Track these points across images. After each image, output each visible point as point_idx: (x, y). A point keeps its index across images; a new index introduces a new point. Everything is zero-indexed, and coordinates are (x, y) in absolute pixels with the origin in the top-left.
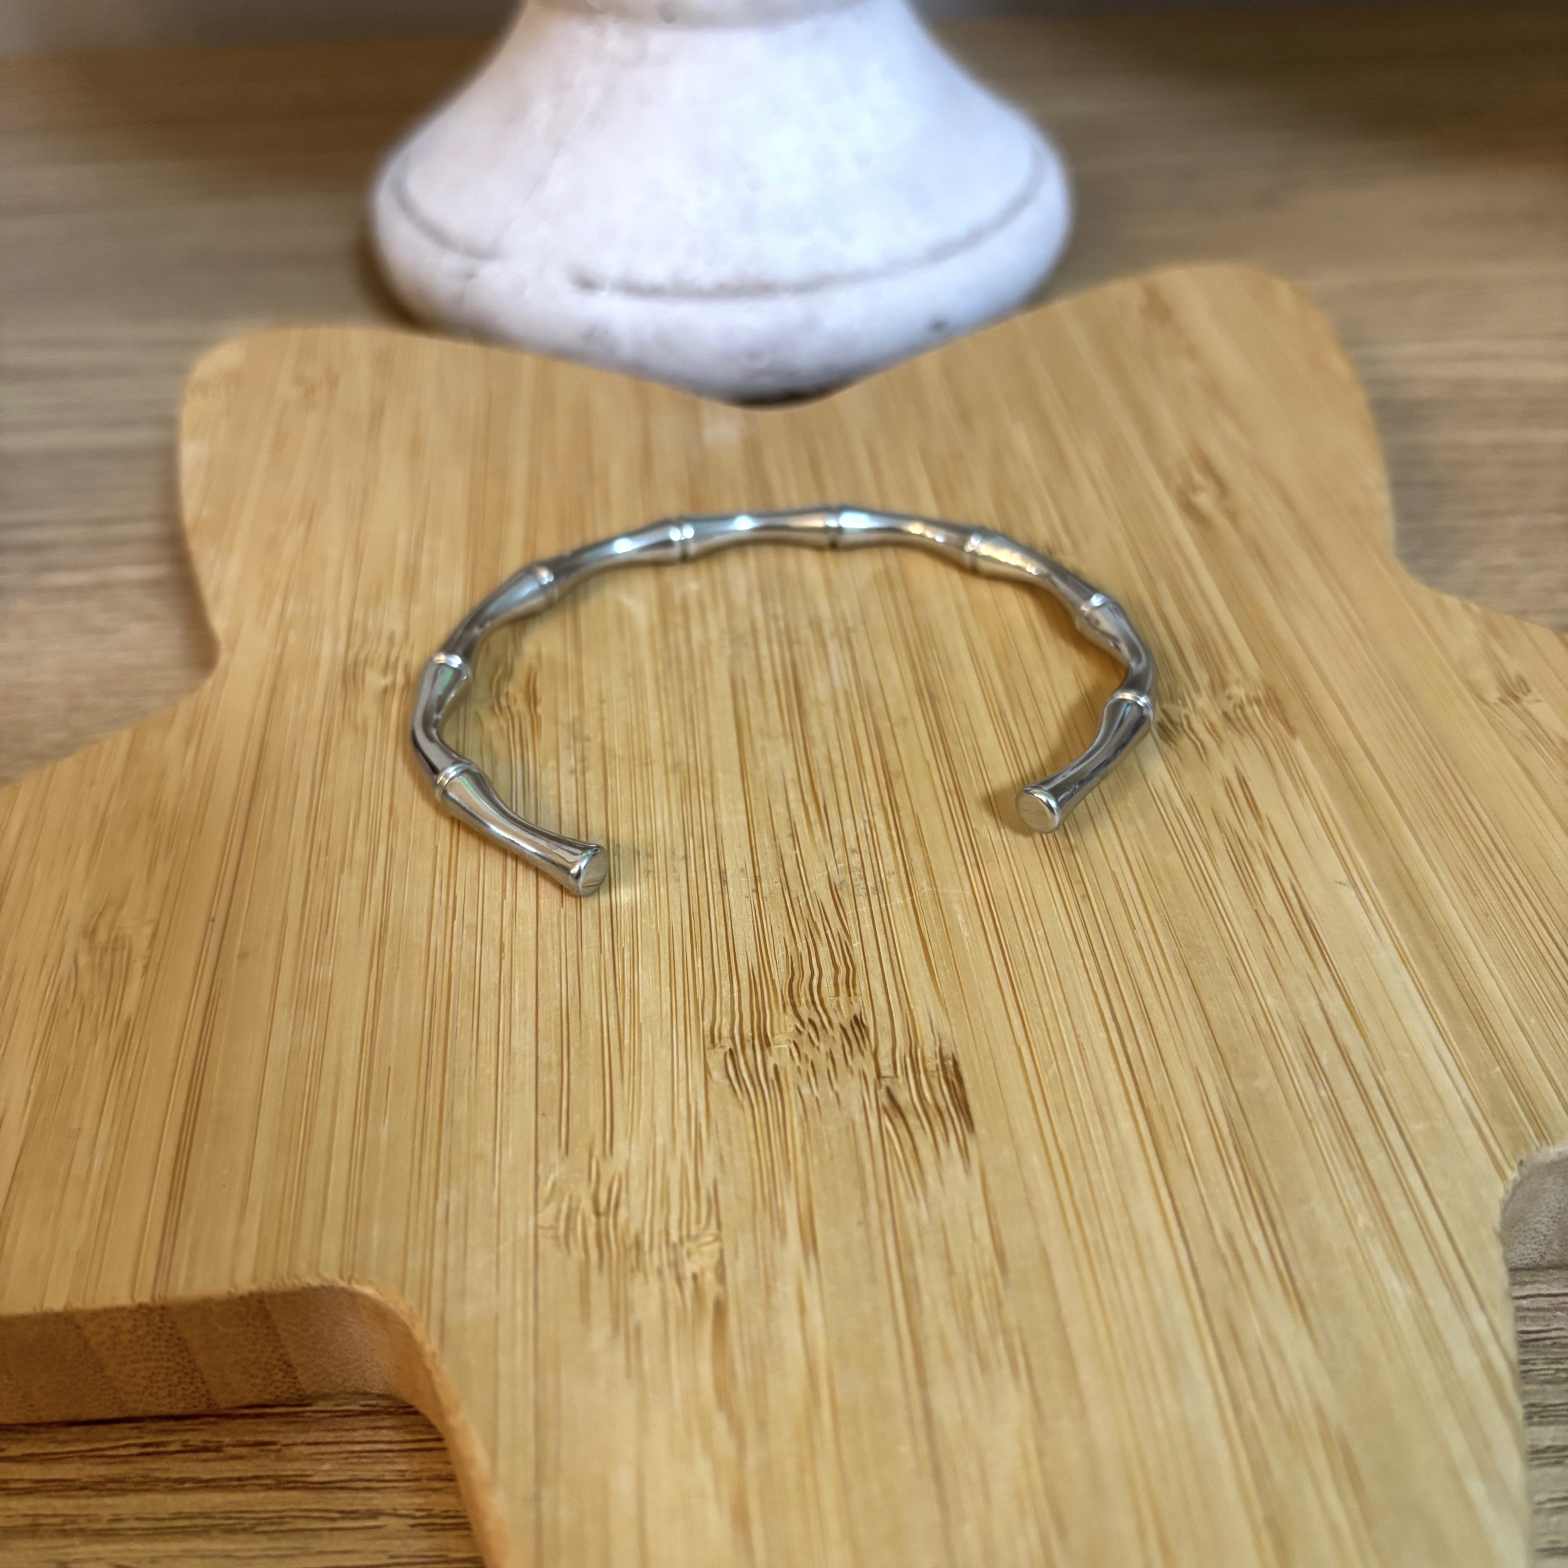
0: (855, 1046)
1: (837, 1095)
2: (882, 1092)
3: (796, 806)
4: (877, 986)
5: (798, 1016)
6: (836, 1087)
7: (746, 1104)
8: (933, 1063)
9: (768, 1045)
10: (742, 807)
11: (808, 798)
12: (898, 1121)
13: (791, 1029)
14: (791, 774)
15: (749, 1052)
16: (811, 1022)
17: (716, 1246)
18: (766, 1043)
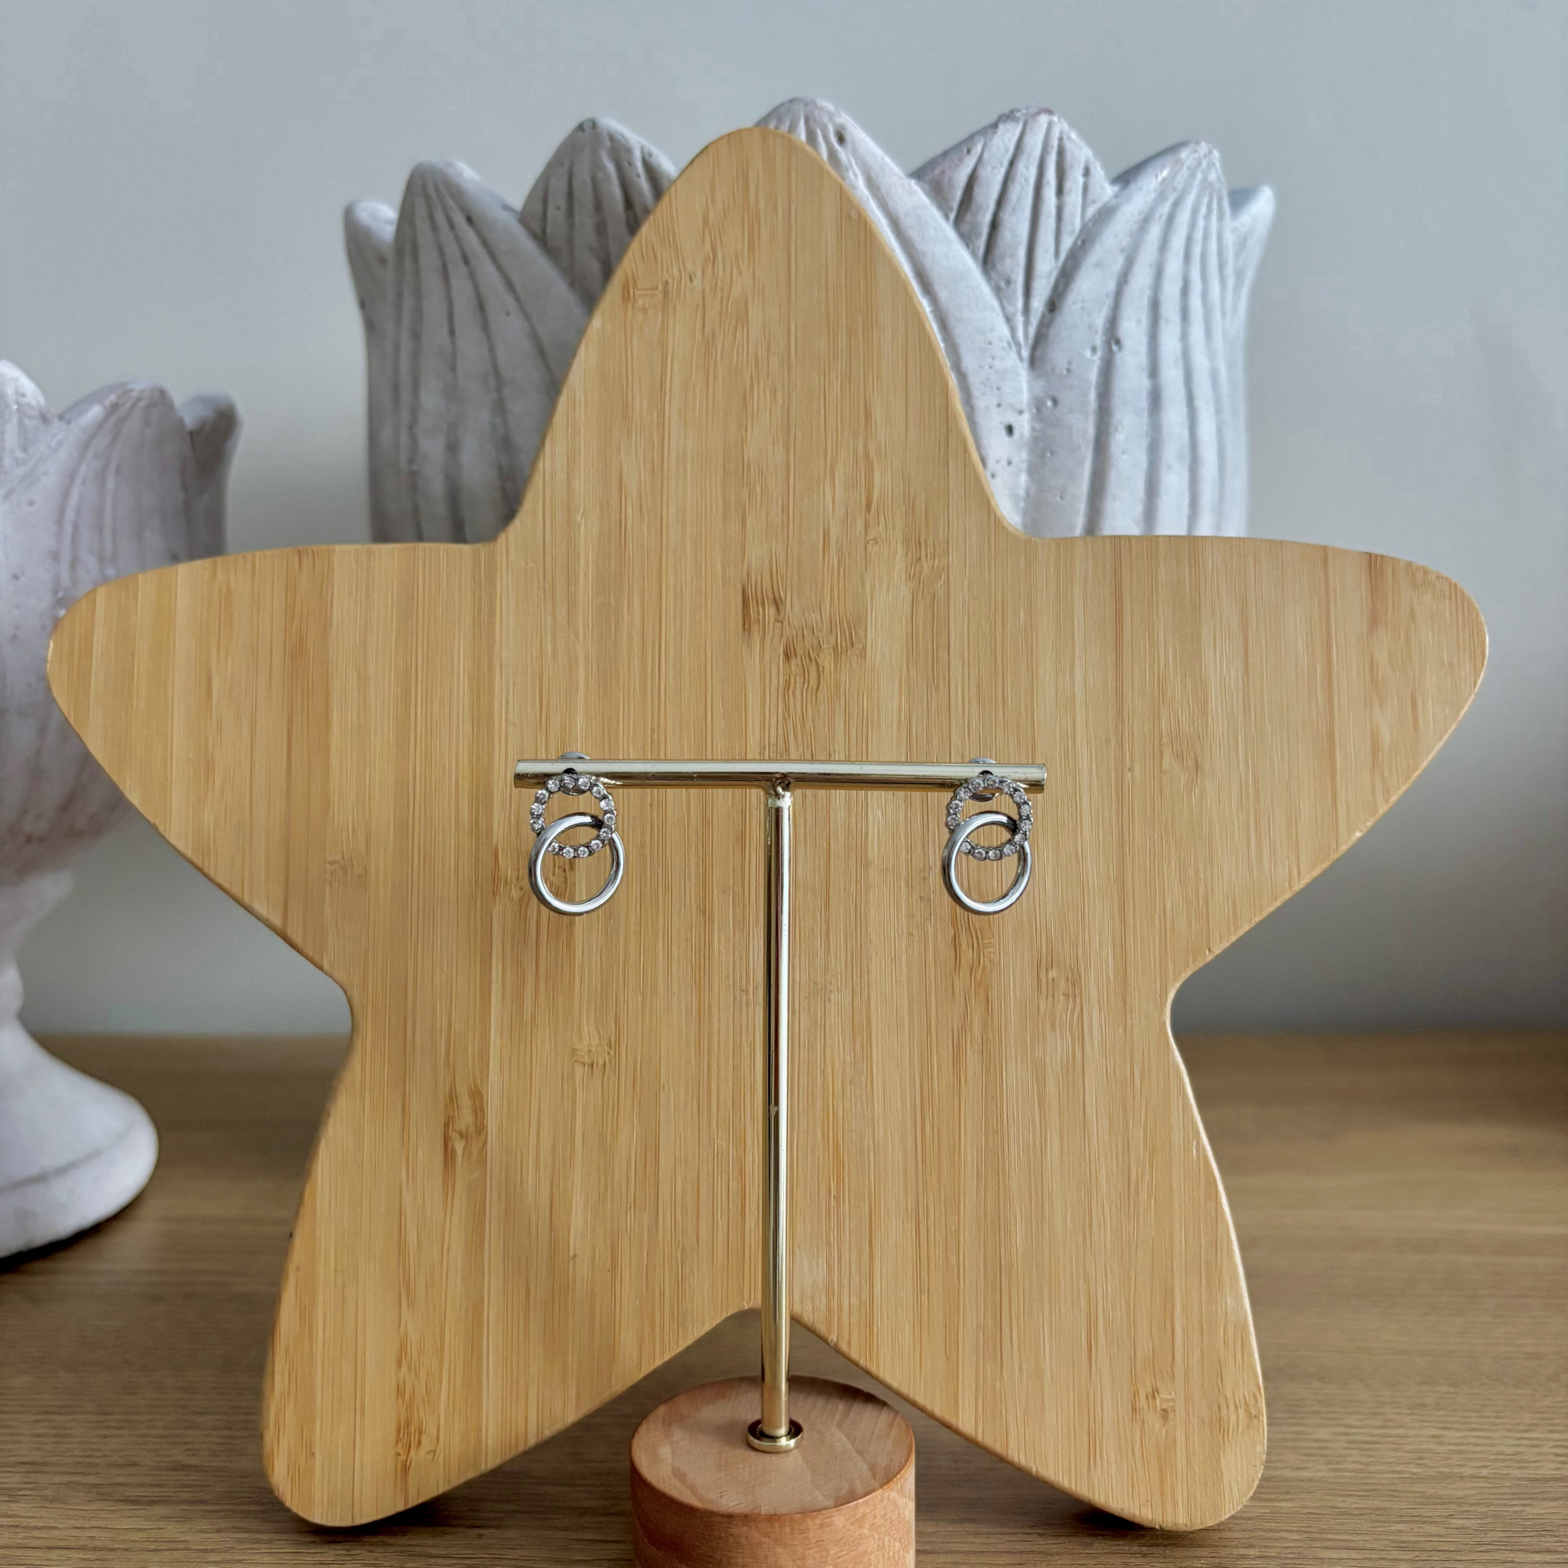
0: (791, 642)
1: (804, 615)
2: (782, 614)
4: (774, 680)
5: (817, 664)
6: (803, 620)
7: (848, 614)
8: (755, 628)
9: (834, 648)
12: (777, 595)
13: (822, 656)
15: (844, 644)
16: (811, 660)
17: (868, 538)
18: (835, 648)
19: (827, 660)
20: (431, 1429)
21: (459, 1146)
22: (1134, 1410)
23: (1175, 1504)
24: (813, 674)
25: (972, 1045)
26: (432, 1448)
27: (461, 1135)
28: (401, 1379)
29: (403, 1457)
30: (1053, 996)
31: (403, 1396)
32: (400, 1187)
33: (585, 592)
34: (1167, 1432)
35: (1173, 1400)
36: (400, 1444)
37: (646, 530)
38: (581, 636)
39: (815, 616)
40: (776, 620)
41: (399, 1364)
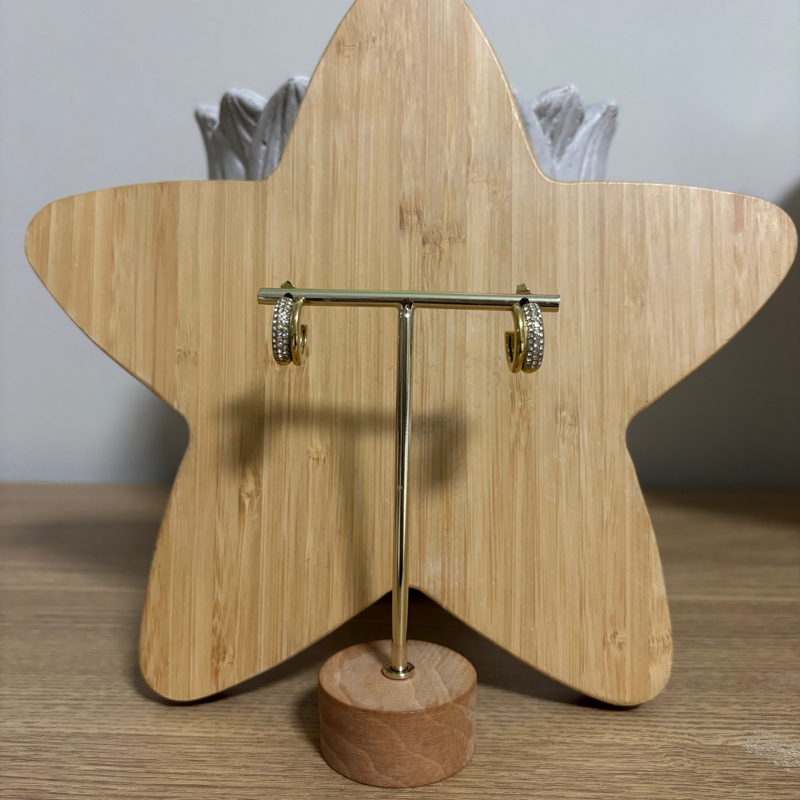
0: (426, 235)
1: (433, 221)
2: (421, 220)
3: (430, 333)
4: (417, 256)
5: (440, 247)
6: (433, 223)
7: (457, 220)
8: (407, 228)
10: (447, 334)
11: (426, 335)
12: (418, 210)
13: (442, 243)
14: (430, 347)
15: (455, 237)
16: (437, 245)
17: (468, 179)
18: (450, 239)
19: (445, 245)
20: (230, 651)
21: (247, 501)
22: (604, 643)
23: (625, 692)
24: (438, 253)
25: (520, 450)
26: (231, 661)
27: (248, 495)
28: (214, 624)
29: (216, 665)
30: (564, 425)
31: (216, 634)
32: (215, 522)
33: (315, 207)
34: (621, 654)
35: (625, 638)
36: (214, 659)
37: (348, 174)
38: (313, 231)
39: (439, 222)
40: (418, 224)
41: (214, 617)
